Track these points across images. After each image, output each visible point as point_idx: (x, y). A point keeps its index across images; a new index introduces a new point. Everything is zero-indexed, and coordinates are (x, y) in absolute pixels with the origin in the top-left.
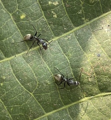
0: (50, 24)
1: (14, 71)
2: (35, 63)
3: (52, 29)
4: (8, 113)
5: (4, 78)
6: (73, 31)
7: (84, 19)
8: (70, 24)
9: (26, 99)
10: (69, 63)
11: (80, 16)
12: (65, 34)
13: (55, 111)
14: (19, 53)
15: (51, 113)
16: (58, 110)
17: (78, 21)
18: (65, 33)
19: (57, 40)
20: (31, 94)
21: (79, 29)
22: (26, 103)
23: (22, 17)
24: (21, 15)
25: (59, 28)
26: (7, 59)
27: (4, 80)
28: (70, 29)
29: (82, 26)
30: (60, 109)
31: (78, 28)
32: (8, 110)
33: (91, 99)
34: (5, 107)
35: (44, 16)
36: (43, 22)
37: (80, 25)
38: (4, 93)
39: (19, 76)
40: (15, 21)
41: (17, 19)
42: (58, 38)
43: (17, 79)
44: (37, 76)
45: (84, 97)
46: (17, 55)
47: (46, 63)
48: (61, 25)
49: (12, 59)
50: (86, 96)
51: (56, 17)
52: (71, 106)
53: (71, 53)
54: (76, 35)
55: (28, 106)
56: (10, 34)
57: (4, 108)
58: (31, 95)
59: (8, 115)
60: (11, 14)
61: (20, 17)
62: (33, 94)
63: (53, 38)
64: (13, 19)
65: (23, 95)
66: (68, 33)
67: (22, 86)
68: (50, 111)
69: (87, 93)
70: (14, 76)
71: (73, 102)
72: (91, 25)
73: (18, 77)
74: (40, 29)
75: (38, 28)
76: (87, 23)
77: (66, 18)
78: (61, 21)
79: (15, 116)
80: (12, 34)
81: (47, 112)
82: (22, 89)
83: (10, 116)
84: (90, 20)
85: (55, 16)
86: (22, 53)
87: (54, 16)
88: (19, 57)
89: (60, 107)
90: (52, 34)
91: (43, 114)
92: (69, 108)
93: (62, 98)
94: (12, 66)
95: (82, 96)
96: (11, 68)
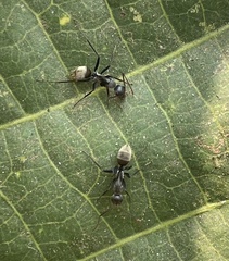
0: (126, 37)
1: (44, 144)
2: (94, 126)
3: (131, 48)
4: (31, 240)
5: (23, 160)
6: (178, 51)
7: (203, 24)
8: (173, 35)
9: (73, 208)
10: (171, 125)
11: (195, 19)
12: (161, 60)
13: (140, 234)
14: (57, 103)
15: (131, 238)
16: (145, 233)
17: (190, 29)
18: (160, 56)
19: (144, 72)
20: (85, 196)
21: (192, 48)
22: (74, 216)
23: (64, 21)
24: (61, 17)
25: (147, 46)
26: (30, 117)
27: (23, 165)
28: (172, 47)
29: (199, 41)
30: (150, 231)
31: (191, 45)
32: (33, 233)
33: (220, 207)
34: (26, 226)
35: (112, 19)
36: (110, 32)
37: (196, 38)
38: (23, 194)
39: (55, 156)
40: (48, 30)
41: (52, 26)
42: (144, 68)
43: (52, 163)
44: (97, 154)
45: (205, 204)
46: (51, 108)
47: (119, 126)
48: (152, 39)
49: (41, 117)
50: (210, 201)
51: (140, 20)
52: (174, 224)
53: (174, 102)
54: (186, 62)
55: (79, 222)
56: (36, 59)
57: (23, 228)
58: (83, 198)
59: (33, 245)
60: (37, 16)
61: (58, 22)
62: (89, 196)
63: (133, 68)
64: (42, 26)
65: (66, 198)
66: (167, 57)
67: (65, 179)
68: (128, 235)
69: (211, 193)
70: (45, 156)
71: (181, 214)
72: (219, 38)
73: (54, 158)
74: (105, 48)
75: (101, 47)
76: (212, 34)
77: (163, 24)
78: (152, 31)
79: (48, 246)
80: (40, 60)
81: (121, 237)
82: (64, 184)
83: (37, 245)
84: (218, 27)
85: (138, 18)
86: (64, 103)
87: (135, 19)
88: (56, 113)
89: (150, 226)
90: (130, 60)
91: (113, 242)
92: (171, 228)
93: (155, 206)
94: (41, 133)
95: (201, 201)
96: (38, 138)
